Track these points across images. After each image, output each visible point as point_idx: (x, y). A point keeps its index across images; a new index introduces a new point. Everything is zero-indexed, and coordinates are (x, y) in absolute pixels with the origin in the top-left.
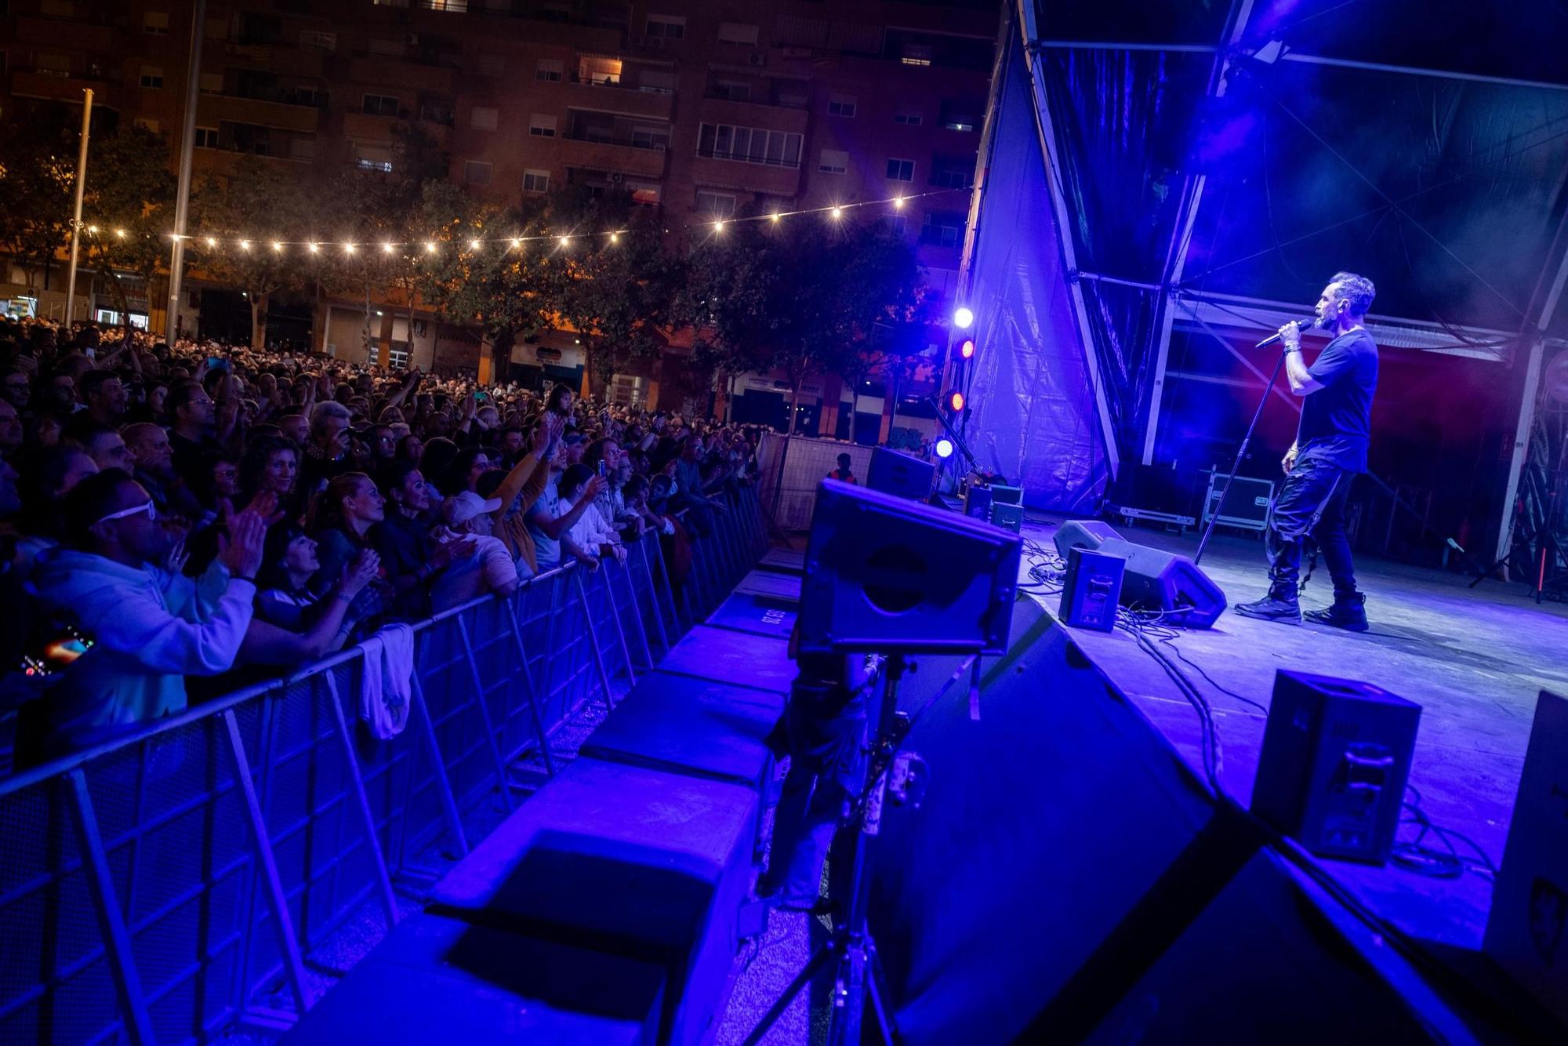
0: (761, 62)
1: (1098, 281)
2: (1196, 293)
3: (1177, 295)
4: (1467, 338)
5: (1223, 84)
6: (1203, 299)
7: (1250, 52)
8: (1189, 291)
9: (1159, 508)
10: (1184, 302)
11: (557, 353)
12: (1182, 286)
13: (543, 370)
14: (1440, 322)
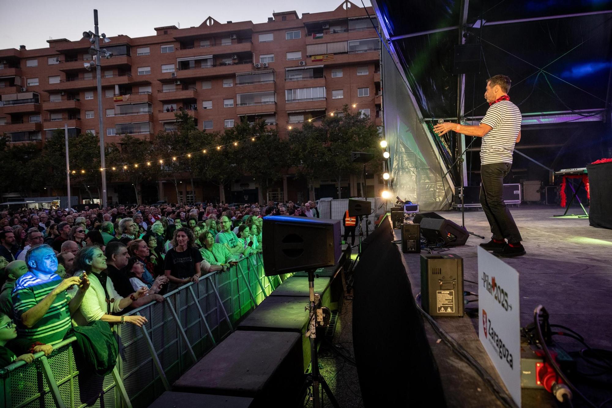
0: (304, 64)
1: (432, 121)
2: (471, 118)
3: (465, 120)
4: (583, 114)
5: (464, 39)
6: (474, 120)
7: (471, 25)
8: (468, 117)
9: (473, 202)
10: (468, 122)
11: (248, 185)
12: (465, 116)
13: (244, 192)
14: (571, 110)
